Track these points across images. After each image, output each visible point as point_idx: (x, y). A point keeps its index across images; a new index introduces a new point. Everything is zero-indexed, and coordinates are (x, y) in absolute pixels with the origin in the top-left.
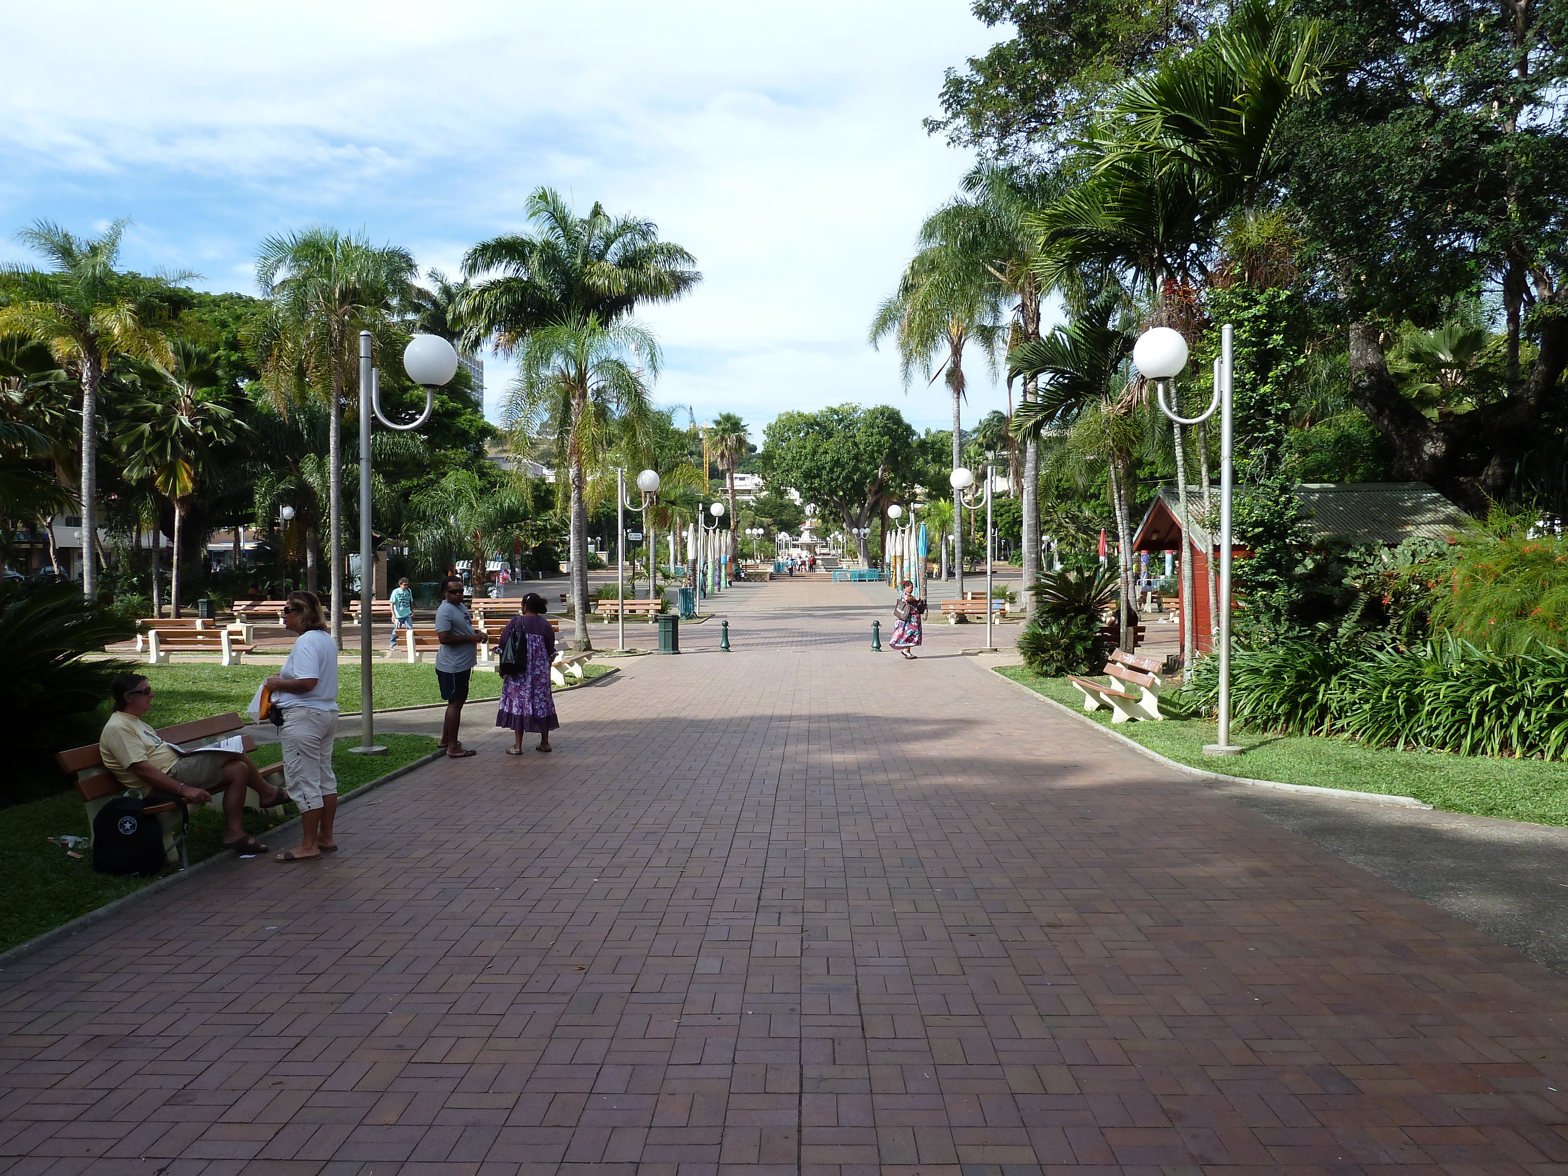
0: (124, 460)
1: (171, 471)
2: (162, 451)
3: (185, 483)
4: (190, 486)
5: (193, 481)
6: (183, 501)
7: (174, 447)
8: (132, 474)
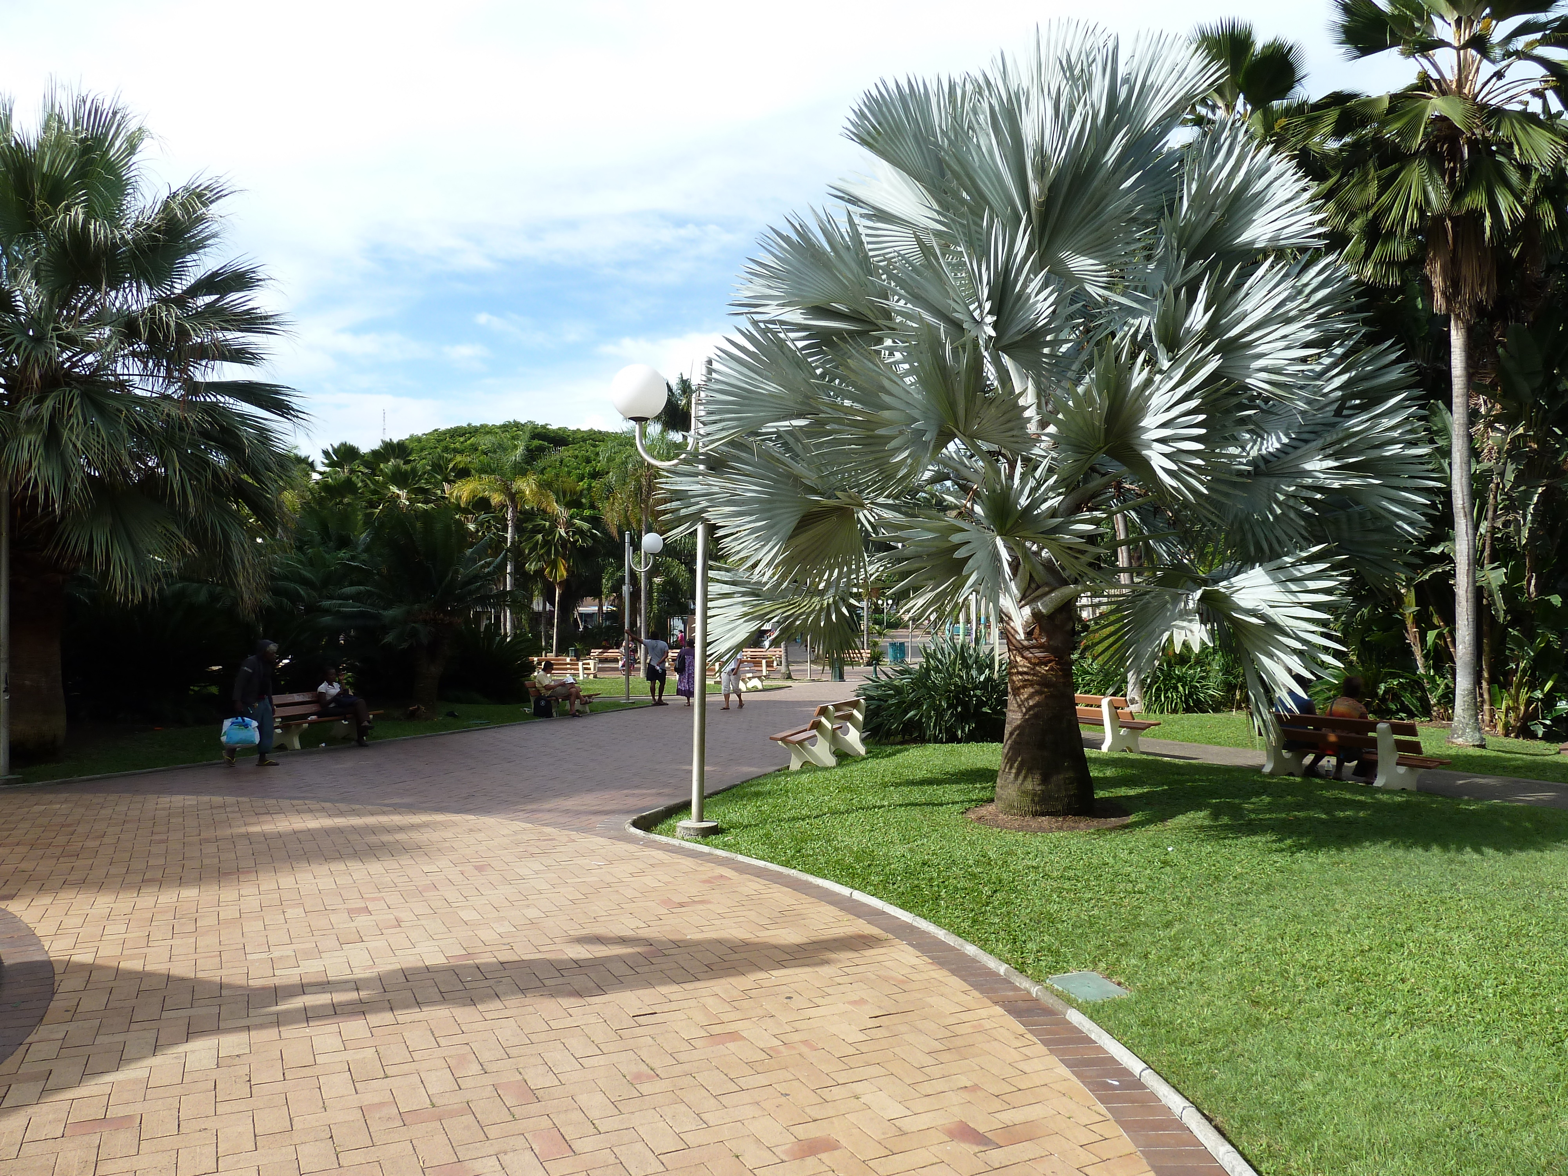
0: (527, 559)
1: (554, 565)
2: (549, 553)
3: (562, 572)
4: (565, 574)
5: (567, 570)
6: (560, 583)
7: (556, 550)
8: (531, 567)
